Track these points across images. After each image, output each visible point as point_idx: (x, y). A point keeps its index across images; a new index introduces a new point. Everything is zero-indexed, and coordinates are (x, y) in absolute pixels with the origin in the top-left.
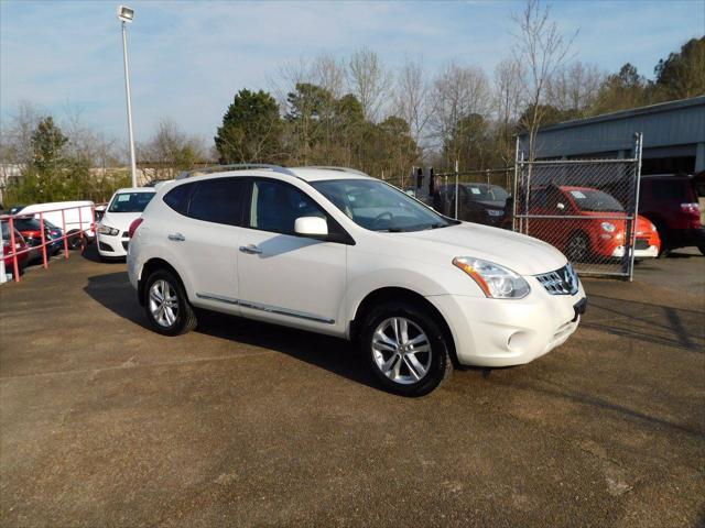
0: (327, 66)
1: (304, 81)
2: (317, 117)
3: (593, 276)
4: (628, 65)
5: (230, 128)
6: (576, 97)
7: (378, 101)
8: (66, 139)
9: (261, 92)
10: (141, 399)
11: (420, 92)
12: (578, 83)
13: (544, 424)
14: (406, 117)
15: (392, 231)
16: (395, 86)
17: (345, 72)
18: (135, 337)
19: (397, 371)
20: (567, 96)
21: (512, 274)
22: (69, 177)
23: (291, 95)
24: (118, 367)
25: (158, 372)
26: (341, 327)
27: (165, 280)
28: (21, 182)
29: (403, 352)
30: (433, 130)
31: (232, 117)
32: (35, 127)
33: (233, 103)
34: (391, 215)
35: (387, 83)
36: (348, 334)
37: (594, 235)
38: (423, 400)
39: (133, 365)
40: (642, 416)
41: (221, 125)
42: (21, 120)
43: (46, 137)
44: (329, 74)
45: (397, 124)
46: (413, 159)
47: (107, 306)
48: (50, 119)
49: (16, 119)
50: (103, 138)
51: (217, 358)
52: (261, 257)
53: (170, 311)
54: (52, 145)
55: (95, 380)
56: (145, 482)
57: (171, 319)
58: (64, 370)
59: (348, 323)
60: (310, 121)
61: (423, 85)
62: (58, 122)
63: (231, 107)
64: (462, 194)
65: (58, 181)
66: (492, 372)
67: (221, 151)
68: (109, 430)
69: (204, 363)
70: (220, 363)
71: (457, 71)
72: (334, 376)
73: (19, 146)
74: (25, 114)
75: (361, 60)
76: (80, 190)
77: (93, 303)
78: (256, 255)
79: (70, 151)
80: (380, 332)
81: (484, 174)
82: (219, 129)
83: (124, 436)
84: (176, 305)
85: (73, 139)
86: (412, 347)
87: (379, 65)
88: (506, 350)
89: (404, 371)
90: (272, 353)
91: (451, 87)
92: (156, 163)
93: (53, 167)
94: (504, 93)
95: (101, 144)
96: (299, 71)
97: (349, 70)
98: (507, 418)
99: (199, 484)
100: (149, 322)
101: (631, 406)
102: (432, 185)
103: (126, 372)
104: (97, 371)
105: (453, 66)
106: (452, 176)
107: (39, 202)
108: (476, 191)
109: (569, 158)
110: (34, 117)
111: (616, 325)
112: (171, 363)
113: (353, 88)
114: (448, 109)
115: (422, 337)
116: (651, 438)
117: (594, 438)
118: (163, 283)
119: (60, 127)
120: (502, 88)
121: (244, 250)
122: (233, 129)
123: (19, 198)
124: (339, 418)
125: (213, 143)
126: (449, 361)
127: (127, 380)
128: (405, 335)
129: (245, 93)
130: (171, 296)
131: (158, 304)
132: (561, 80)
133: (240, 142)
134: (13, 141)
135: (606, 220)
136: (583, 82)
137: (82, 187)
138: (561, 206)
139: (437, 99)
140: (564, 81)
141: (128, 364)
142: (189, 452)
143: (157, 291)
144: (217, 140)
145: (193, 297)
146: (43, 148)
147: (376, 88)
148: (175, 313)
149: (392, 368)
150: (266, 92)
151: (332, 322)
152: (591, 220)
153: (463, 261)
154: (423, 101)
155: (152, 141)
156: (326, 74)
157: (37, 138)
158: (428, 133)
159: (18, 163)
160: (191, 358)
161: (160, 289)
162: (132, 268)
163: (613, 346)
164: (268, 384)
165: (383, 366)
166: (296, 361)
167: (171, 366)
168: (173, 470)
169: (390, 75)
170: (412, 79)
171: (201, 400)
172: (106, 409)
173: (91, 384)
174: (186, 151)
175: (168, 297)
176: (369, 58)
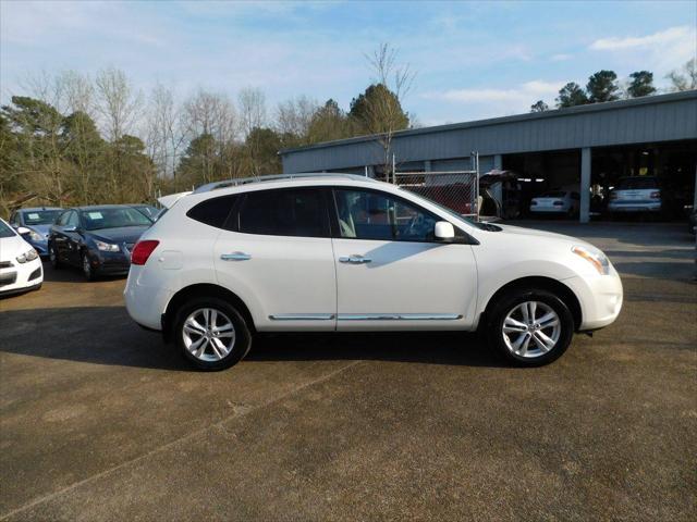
4: (331, 100)
16: (147, 105)
17: (92, 88)
23: (6, 108)
26: (469, 320)
27: (213, 309)
35: (138, 102)
36: (476, 325)
39: (246, 408)
45: (132, 143)
52: (369, 267)
53: (220, 343)
57: (222, 351)
59: (478, 316)
78: (363, 265)
80: (508, 317)
84: (228, 335)
87: (127, 83)
118: (206, 311)
121: (347, 261)
130: (221, 325)
131: (195, 337)
141: (239, 409)
143: (194, 323)
145: (262, 321)
147: (127, 106)
148: (227, 344)
151: (460, 317)
154: (177, 120)
169: (141, 94)
175: (216, 327)
176: (116, 75)
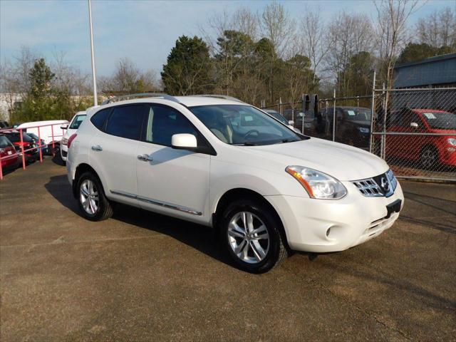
0: (245, 16)
1: (228, 28)
2: (240, 56)
3: (435, 182)
5: (172, 65)
6: (445, 36)
7: (284, 43)
8: (54, 75)
9: (196, 38)
10: (57, 267)
11: (317, 35)
12: (448, 25)
13: (354, 299)
14: (306, 54)
15: (246, 145)
16: (298, 30)
17: (259, 21)
18: (68, 221)
19: (246, 253)
20: (438, 36)
21: (333, 180)
22: (55, 103)
23: (220, 40)
24: (50, 244)
25: (76, 247)
26: (206, 218)
27: (90, 180)
28: (23, 106)
29: (250, 238)
30: (327, 65)
31: (173, 57)
32: (32, 66)
33: (175, 46)
34: (258, 132)
35: (292, 28)
36: (211, 223)
37: (440, 149)
38: (264, 276)
39: (61, 242)
40: (436, 297)
41: (166, 64)
42: (23, 61)
43: (40, 74)
44: (246, 23)
45: (301, 60)
46: (312, 88)
47: (56, 198)
48: (42, 60)
49: (19, 60)
50: (79, 74)
51: (121, 239)
52: (152, 164)
53: (94, 203)
54: (44, 79)
55: (31, 252)
56: (39, 328)
57: (94, 208)
58: (11, 244)
59: (211, 215)
60: (234, 58)
61: (319, 30)
62: (47, 63)
63: (173, 50)
64: (340, 115)
65: (47, 106)
66: (319, 256)
67: (165, 82)
68: (28, 289)
69: (112, 241)
70: (122, 242)
71: (347, 18)
72: (202, 255)
73: (21, 80)
74: (25, 57)
75: (271, 11)
76: (62, 112)
77: (48, 196)
78: (148, 162)
79: (56, 83)
80: (234, 223)
81: (356, 99)
82: (164, 66)
83: (37, 294)
84: (97, 198)
85: (59, 74)
86: (256, 235)
87: (285, 15)
88: (325, 240)
89: (251, 254)
90: (162, 236)
91: (342, 31)
92: (117, 92)
93: (44, 95)
94: (385, 35)
95: (78, 78)
96: (223, 21)
97: (261, 19)
98: (325, 293)
99: (76, 333)
100: (80, 210)
101: (430, 289)
102: (316, 108)
103: (54, 247)
104: (34, 246)
105: (344, 15)
106: (331, 101)
107: (34, 121)
108: (351, 113)
109: (434, 85)
110: (31, 59)
111: (442, 222)
112: (88, 241)
113: (265, 33)
114: (339, 48)
115: (263, 228)
116: (437, 315)
117: (391, 313)
118: (89, 182)
119: (49, 66)
120: (384, 31)
121: (141, 158)
122: (175, 66)
123: (20, 118)
124: (195, 288)
125: (160, 77)
126: (282, 247)
127: (54, 253)
128: (251, 226)
129: (184, 39)
130: (95, 191)
131: (86, 197)
132: (433, 23)
133: (179, 76)
134: (17, 76)
135: (451, 137)
136: (451, 24)
137: (64, 110)
138: (416, 125)
139: (330, 40)
140: (436, 24)
141: (58, 241)
142: (78, 308)
143: (85, 188)
144: (162, 74)
145: (108, 193)
146: (37, 81)
147: (282, 33)
148: (96, 204)
149: (242, 250)
150: (199, 38)
151: (200, 214)
152: (439, 137)
153: (293, 169)
154: (319, 42)
155: (115, 75)
156: (243, 22)
157: (33, 74)
158: (324, 68)
159: (20, 92)
160: (104, 238)
161: (87, 186)
162: (69, 170)
163: (432, 238)
164: (152, 259)
165: (236, 249)
166: (178, 242)
167: (86, 243)
168: (62, 321)
169: (294, 23)
170: (311, 25)
171: (100, 270)
172: (30, 273)
173: (26, 255)
174: (139, 83)
175: (93, 192)
176: (277, 10)
